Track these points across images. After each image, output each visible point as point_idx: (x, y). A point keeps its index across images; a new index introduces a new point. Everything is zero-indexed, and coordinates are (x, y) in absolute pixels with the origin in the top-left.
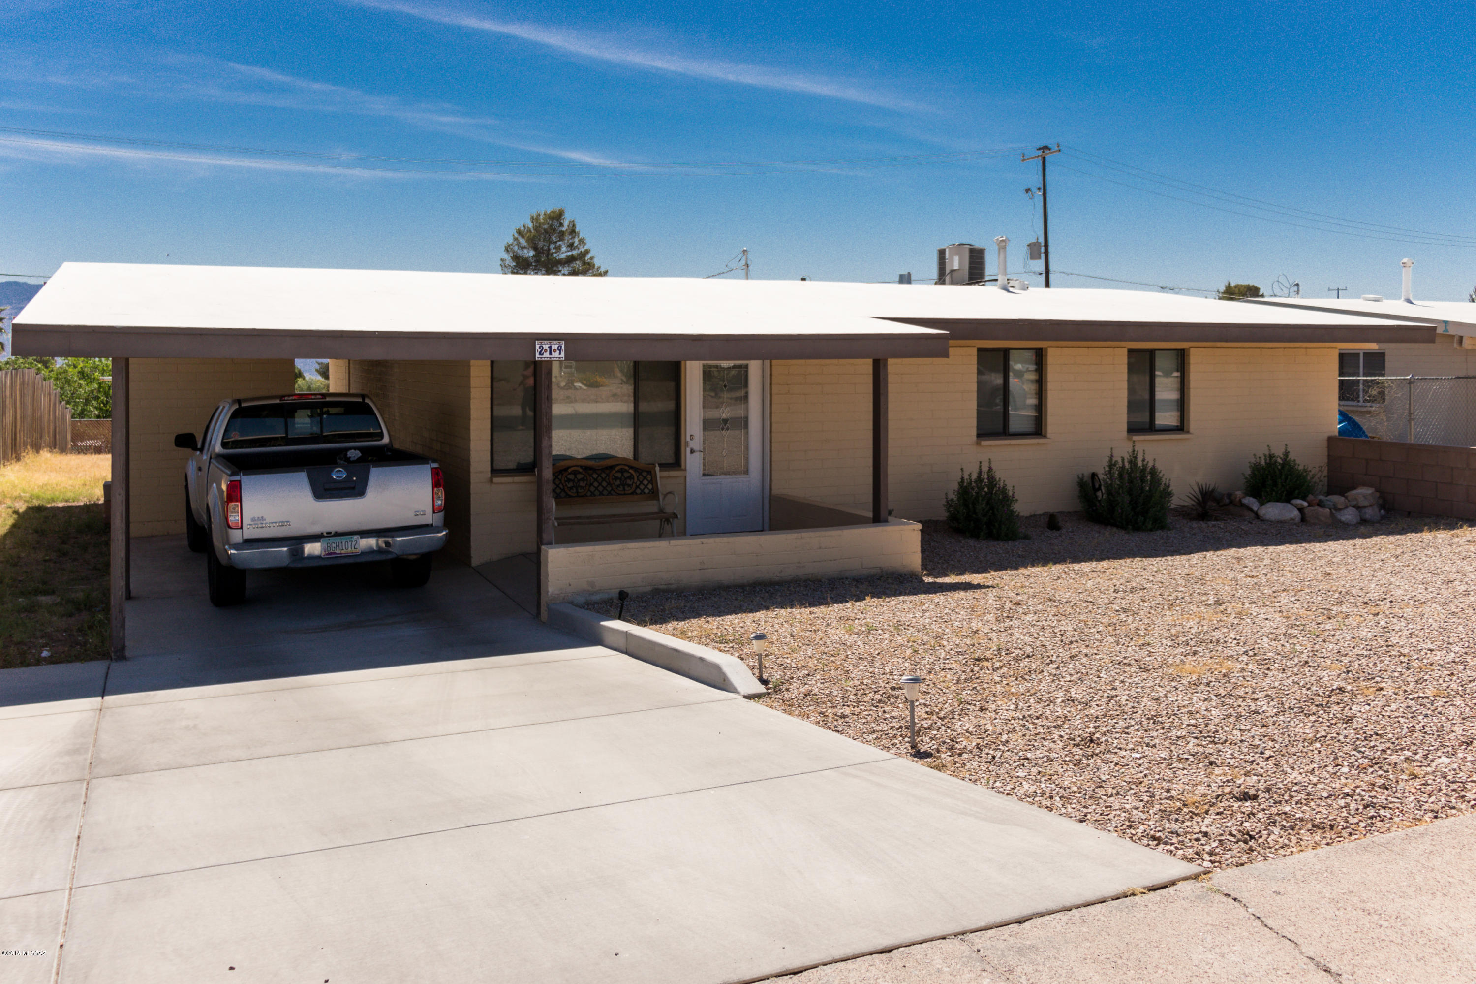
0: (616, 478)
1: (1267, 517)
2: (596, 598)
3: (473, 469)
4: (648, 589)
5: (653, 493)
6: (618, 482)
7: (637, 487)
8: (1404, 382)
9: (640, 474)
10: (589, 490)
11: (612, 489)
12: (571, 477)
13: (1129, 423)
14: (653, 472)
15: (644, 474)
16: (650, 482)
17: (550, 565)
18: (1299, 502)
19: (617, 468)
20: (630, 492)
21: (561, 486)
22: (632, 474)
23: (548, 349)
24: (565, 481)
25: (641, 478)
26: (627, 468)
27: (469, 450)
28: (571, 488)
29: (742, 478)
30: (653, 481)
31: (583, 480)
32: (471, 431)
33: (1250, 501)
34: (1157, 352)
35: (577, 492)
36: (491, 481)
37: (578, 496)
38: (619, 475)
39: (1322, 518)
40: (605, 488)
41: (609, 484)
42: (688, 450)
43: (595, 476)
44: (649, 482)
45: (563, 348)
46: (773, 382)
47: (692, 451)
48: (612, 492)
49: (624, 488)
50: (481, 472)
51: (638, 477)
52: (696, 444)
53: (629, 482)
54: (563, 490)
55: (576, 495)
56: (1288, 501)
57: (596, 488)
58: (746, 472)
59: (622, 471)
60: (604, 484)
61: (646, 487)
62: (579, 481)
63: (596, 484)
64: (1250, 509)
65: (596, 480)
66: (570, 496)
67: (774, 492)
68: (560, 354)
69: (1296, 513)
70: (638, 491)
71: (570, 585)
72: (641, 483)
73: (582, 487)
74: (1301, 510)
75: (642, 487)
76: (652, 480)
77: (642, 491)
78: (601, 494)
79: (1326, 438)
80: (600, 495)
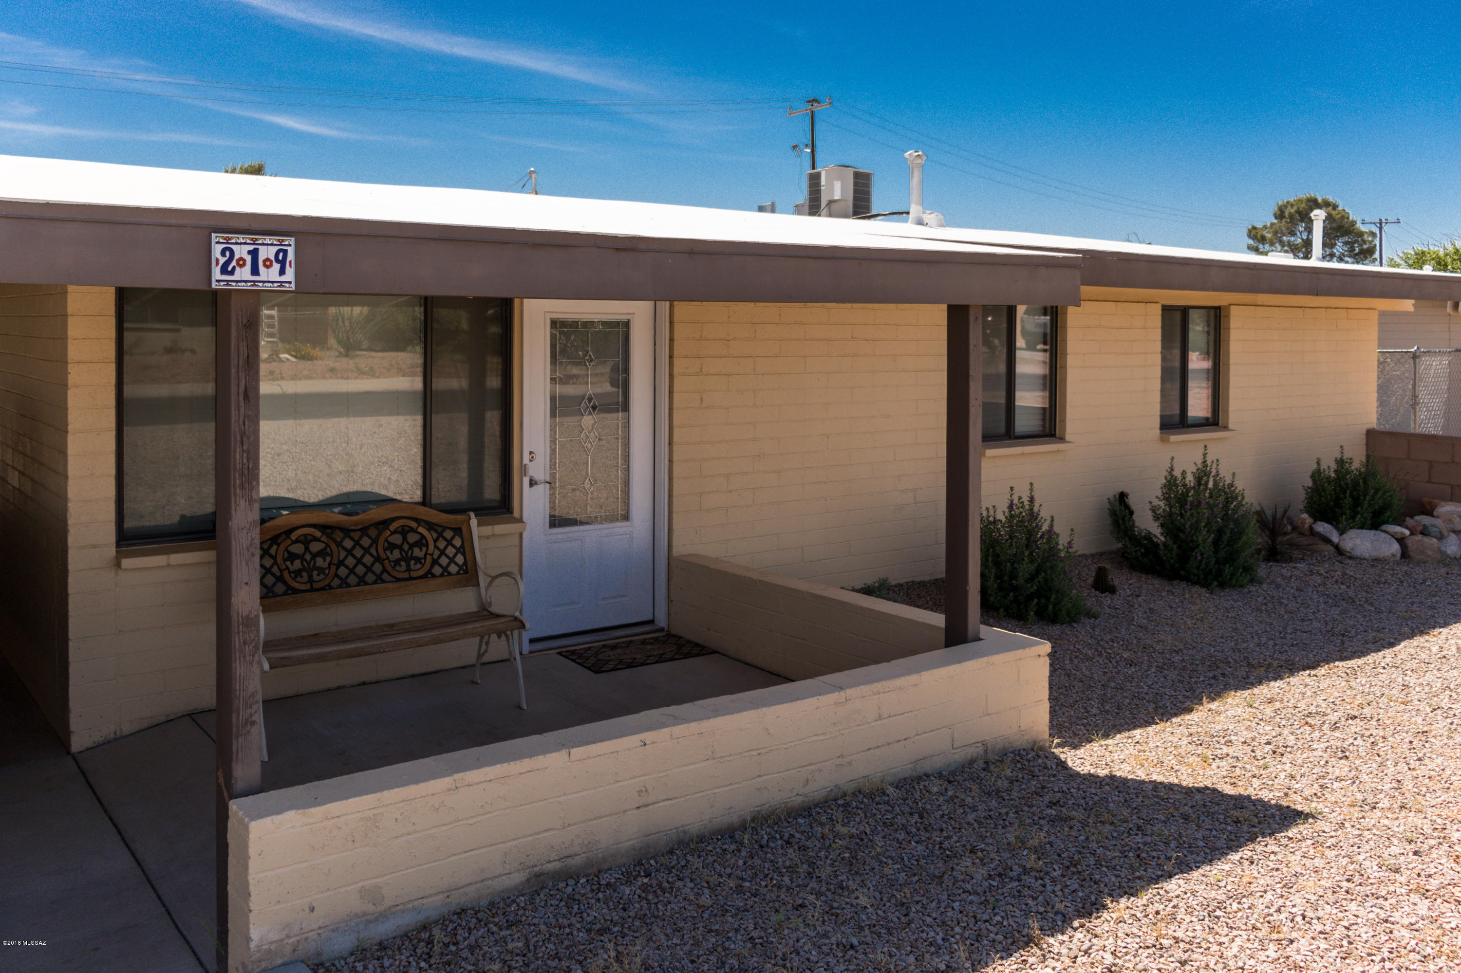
0: (392, 547)
1: (1358, 553)
2: (385, 929)
3: (72, 540)
4: (518, 878)
5: (466, 572)
6: (396, 554)
7: (435, 562)
8: (1406, 356)
9: (440, 535)
10: (336, 575)
11: (384, 570)
12: (298, 549)
13: (1162, 417)
14: (464, 530)
15: (448, 534)
16: (461, 550)
17: (254, 865)
18: (1397, 529)
19: (394, 526)
20: (421, 573)
21: (275, 569)
22: (423, 537)
23: (248, 259)
24: (285, 560)
25: (442, 544)
26: (413, 524)
27: (64, 498)
28: (298, 573)
29: (620, 527)
30: (467, 549)
31: (322, 553)
32: (70, 459)
33: (1323, 528)
34: (1191, 311)
35: (311, 581)
36: (118, 565)
37: (313, 590)
38: (397, 539)
39: (1430, 553)
40: (369, 569)
41: (378, 559)
42: (526, 481)
43: (348, 543)
44: (458, 551)
45: (291, 256)
46: (676, 353)
47: (532, 483)
48: (385, 576)
49: (408, 565)
50: (94, 546)
51: (435, 541)
52: (538, 469)
53: (417, 552)
54: (280, 579)
55: (308, 586)
56: (1375, 526)
57: (352, 571)
58: (626, 517)
59: (404, 532)
60: (368, 560)
61: (452, 560)
62: (314, 556)
63: (350, 561)
64: (1327, 540)
65: (349, 552)
66: (296, 591)
67: (677, 551)
68: (282, 272)
69: (1396, 547)
70: (437, 570)
71: (312, 909)
72: (443, 553)
73: (321, 570)
74: (1401, 540)
75: (444, 561)
76: (462, 546)
77: (445, 569)
78: (362, 581)
79: (1364, 431)
80: (358, 585)
